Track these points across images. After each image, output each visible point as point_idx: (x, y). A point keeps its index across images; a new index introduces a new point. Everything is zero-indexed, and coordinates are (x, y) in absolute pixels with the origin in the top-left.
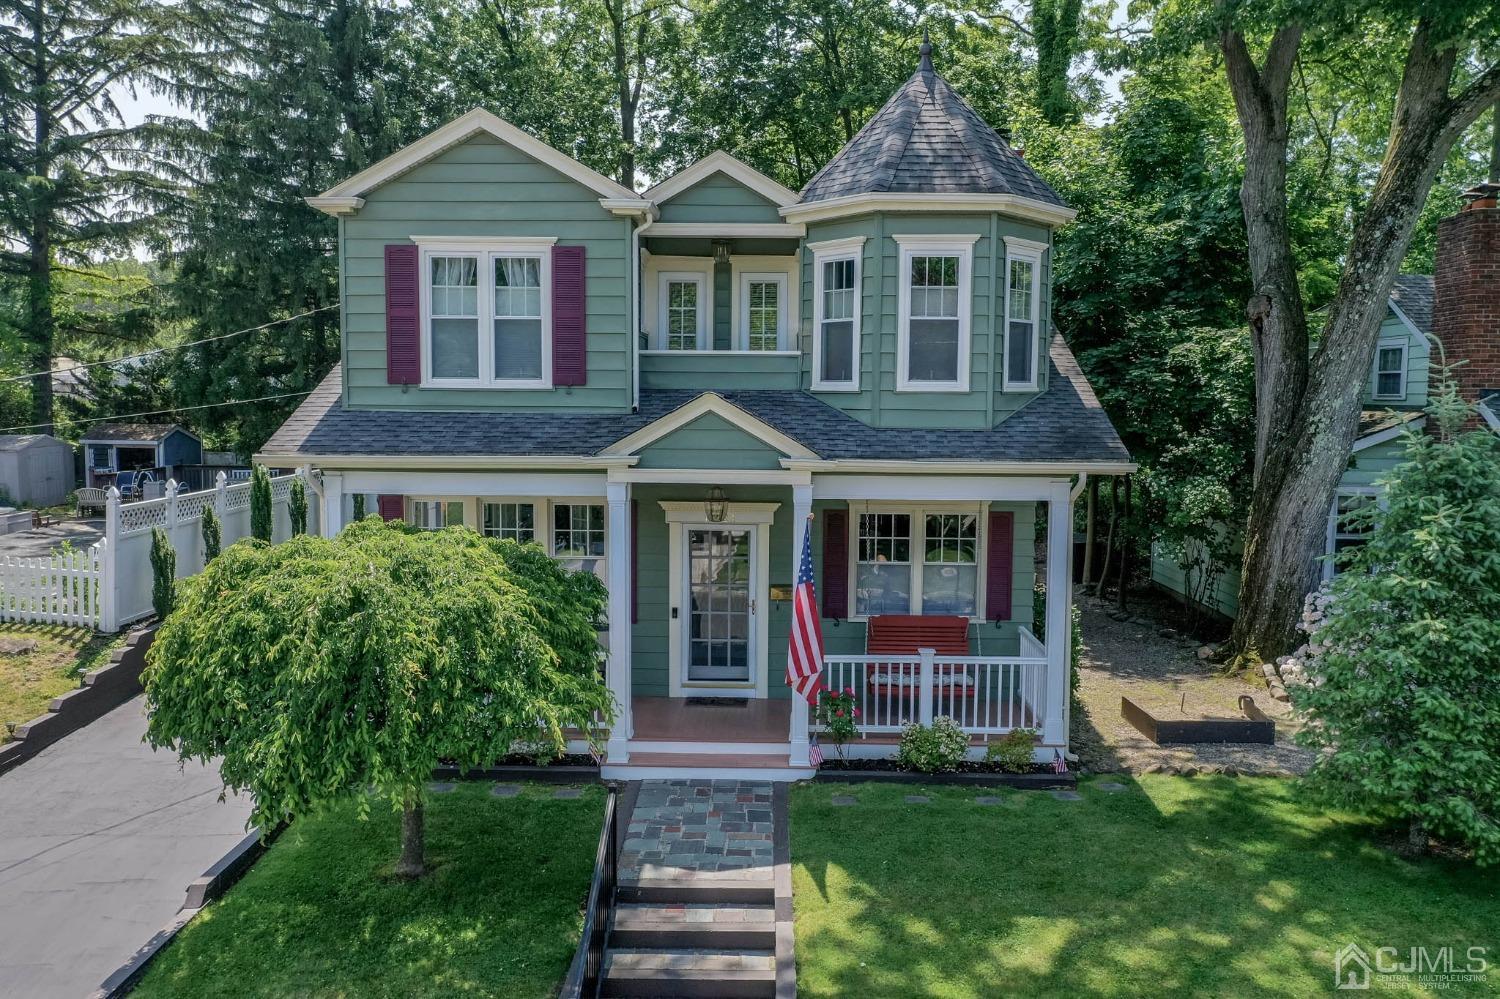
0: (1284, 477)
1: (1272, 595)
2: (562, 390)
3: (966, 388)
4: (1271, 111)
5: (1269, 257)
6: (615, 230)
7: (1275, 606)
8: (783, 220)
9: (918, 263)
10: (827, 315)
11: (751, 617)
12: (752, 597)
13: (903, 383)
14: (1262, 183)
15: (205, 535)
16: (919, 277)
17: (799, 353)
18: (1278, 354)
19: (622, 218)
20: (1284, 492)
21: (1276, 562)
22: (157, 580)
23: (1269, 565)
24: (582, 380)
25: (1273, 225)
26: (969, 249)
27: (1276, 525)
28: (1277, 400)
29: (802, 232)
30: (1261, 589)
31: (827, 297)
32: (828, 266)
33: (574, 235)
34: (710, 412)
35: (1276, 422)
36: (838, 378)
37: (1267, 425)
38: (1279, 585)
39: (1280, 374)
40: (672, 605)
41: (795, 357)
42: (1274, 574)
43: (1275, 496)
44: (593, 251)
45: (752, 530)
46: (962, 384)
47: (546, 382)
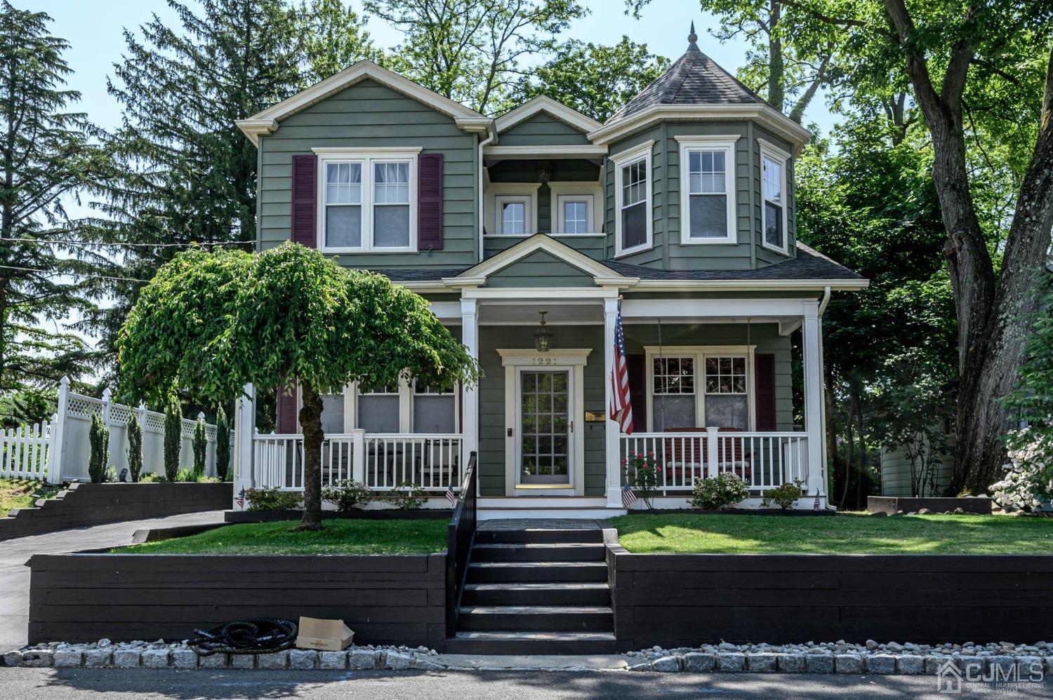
0: (983, 361)
1: (981, 447)
2: (425, 254)
3: (735, 241)
4: (951, 116)
5: (958, 213)
6: (465, 142)
7: (984, 455)
8: (591, 143)
9: (694, 157)
10: (626, 202)
11: (570, 435)
12: (570, 419)
13: (686, 238)
14: (948, 164)
15: (130, 438)
16: (694, 167)
17: (605, 234)
18: (970, 277)
19: (470, 134)
20: (984, 372)
21: (982, 424)
22: (93, 453)
23: (977, 426)
24: (440, 248)
25: (958, 191)
26: (732, 145)
27: (980, 396)
28: (972, 309)
29: (605, 150)
30: (972, 444)
31: (626, 192)
32: (626, 170)
33: (435, 146)
34: (540, 250)
35: (973, 325)
36: (636, 244)
37: (967, 328)
38: (986, 439)
39: (973, 291)
40: (507, 427)
41: (602, 238)
42: (982, 433)
43: (977, 376)
44: (448, 157)
45: (570, 370)
46: (732, 238)
47: (413, 247)
